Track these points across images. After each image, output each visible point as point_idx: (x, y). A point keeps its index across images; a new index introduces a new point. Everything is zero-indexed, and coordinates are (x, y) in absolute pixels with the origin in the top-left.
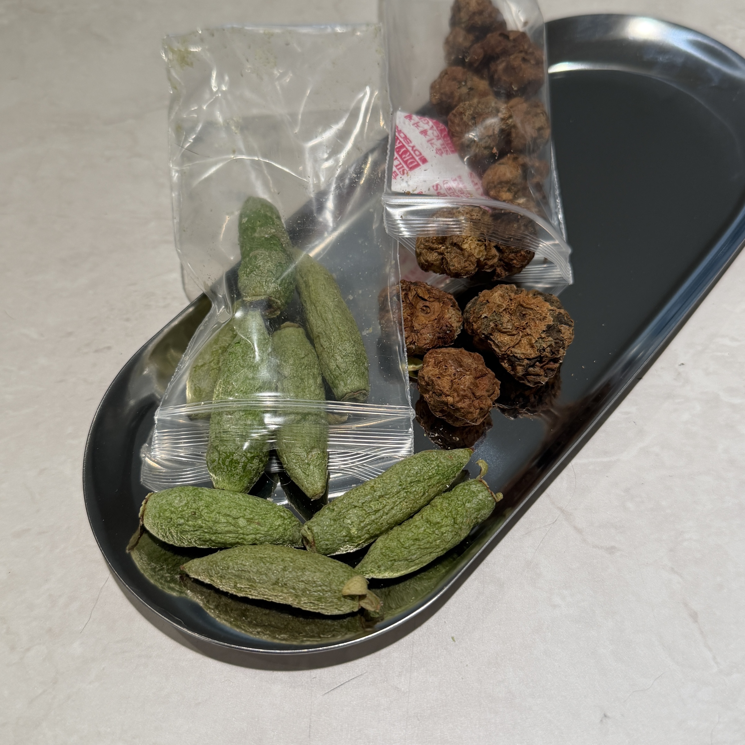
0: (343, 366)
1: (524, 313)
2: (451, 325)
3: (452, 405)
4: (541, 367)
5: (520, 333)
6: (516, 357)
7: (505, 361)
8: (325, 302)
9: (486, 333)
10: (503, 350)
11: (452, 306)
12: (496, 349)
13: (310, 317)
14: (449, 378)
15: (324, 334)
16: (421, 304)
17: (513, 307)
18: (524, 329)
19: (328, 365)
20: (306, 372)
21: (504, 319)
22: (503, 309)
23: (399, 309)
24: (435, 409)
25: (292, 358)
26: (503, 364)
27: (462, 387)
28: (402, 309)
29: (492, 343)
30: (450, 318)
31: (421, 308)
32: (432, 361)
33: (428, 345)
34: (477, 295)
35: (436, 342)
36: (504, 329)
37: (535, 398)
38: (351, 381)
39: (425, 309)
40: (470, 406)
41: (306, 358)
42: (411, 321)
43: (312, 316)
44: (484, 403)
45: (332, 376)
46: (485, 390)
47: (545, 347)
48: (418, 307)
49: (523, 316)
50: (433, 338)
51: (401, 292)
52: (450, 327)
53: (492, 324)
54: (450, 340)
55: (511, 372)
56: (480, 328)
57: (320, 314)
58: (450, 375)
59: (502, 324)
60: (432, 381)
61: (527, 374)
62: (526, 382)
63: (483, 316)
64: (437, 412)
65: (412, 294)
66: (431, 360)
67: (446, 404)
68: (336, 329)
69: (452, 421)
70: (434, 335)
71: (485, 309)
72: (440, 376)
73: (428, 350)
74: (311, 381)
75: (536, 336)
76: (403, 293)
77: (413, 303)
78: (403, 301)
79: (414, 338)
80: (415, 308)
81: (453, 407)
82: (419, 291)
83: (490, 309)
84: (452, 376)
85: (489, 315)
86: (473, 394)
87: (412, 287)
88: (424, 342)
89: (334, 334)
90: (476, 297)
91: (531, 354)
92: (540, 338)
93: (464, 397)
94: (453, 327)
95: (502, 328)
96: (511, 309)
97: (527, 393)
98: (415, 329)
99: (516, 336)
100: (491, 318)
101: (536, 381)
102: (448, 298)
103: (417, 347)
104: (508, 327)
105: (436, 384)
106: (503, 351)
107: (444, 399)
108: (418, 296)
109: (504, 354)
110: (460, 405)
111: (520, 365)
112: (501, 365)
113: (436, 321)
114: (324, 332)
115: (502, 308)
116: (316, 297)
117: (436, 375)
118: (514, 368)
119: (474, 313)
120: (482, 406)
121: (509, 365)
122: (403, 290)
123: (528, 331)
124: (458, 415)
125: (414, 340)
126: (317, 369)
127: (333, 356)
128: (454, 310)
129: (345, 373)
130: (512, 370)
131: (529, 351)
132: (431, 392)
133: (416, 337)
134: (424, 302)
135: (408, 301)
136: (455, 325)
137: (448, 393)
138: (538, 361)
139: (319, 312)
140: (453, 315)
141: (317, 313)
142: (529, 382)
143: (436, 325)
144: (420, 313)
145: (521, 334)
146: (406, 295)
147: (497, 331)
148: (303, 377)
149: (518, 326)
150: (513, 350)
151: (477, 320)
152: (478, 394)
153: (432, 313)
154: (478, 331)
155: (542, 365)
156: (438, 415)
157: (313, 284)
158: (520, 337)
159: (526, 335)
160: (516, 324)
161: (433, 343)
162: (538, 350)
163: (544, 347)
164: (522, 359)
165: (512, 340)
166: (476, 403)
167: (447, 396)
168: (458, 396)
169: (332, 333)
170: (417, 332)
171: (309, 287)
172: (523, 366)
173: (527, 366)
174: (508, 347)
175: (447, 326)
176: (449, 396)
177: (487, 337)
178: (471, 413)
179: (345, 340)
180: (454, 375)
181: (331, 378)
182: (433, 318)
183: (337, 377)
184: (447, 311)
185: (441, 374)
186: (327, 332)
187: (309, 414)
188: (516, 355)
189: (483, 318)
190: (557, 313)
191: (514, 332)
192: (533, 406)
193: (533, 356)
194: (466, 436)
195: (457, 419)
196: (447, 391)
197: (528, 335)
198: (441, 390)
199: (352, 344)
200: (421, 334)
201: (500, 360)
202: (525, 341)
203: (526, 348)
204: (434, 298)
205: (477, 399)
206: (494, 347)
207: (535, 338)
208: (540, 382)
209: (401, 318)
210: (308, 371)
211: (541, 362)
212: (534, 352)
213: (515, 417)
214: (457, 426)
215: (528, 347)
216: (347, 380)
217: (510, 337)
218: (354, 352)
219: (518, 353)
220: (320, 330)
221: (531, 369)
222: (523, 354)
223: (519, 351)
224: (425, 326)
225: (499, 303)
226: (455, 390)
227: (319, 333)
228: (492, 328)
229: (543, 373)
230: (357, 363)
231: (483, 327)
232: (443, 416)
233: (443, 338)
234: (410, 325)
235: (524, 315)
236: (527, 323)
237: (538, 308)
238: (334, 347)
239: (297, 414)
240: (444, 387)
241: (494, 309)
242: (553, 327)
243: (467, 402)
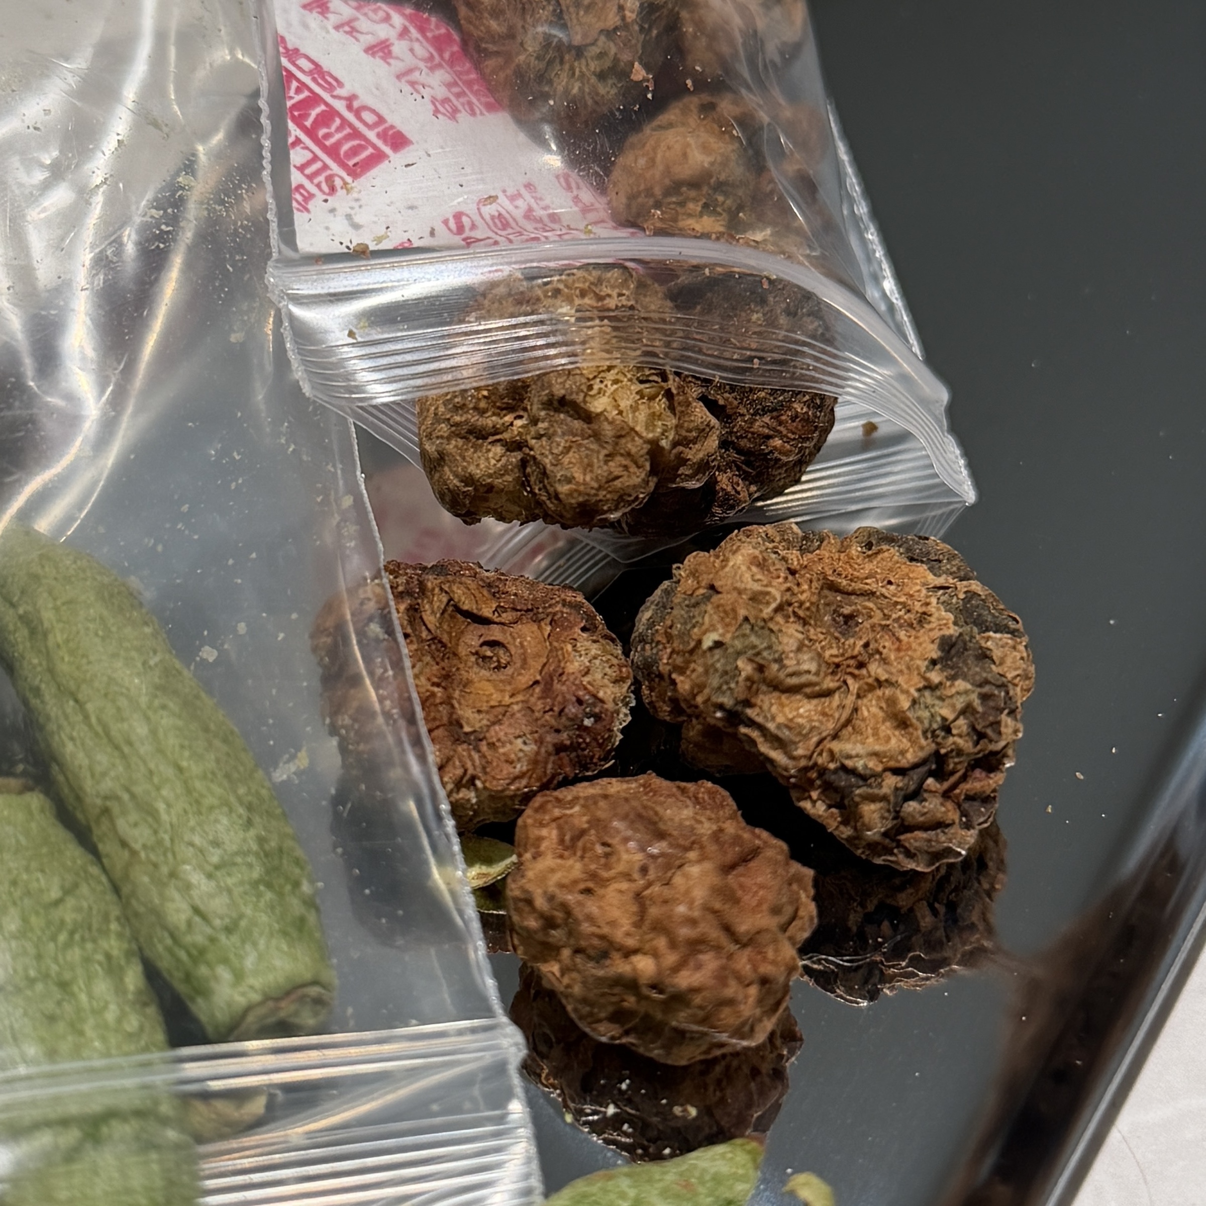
0: (218, 905)
1: (847, 610)
2: (595, 696)
3: (653, 987)
4: (946, 795)
5: (850, 681)
6: (853, 772)
7: (815, 795)
8: (111, 680)
9: (727, 700)
10: (800, 752)
11: (584, 629)
12: (777, 755)
13: (64, 746)
14: (624, 886)
15: (126, 797)
16: (472, 638)
17: (806, 594)
18: (861, 665)
19: (157, 914)
20: (75, 954)
21: (785, 640)
22: (774, 606)
23: (397, 665)
24: (591, 1014)
25: (13, 911)
26: (806, 805)
27: (681, 909)
28: (407, 663)
29: (755, 734)
30: (587, 673)
31: (477, 653)
32: (550, 834)
33: (524, 782)
34: (669, 576)
35: (550, 766)
36: (791, 675)
37: (935, 912)
38: (260, 957)
39: (489, 653)
40: (721, 978)
41: (71, 902)
42: (448, 701)
43: (72, 739)
44: (770, 954)
45: (183, 955)
46: (765, 907)
47: (951, 717)
48: (463, 651)
49: (846, 623)
50: (538, 753)
51: (392, 603)
52: (594, 705)
53: (746, 668)
54: (598, 753)
55: (842, 828)
56: (701, 687)
57: (99, 729)
58: (627, 876)
59: (779, 661)
60: (566, 909)
61: (903, 826)
62: (901, 857)
63: (707, 643)
64: (599, 1021)
65: (436, 605)
66: (544, 832)
67: (631, 985)
68: (170, 772)
69: (663, 1047)
70: (540, 742)
71: (710, 615)
72: (590, 885)
73: (527, 798)
74: (102, 987)
75: (910, 684)
76: (402, 607)
77: (445, 638)
78: (406, 636)
79: (469, 765)
80: (455, 654)
81: (661, 992)
82: (459, 592)
83: (728, 613)
84: (636, 876)
85: (729, 636)
86: (728, 929)
87: (431, 581)
88: (507, 770)
89: (164, 792)
90: (666, 584)
91: (903, 753)
92: (925, 688)
93: (696, 945)
94: (602, 701)
95: (782, 675)
96: (801, 604)
97: (903, 900)
98: (467, 729)
99: (837, 696)
100: (738, 644)
101: (936, 847)
102: (564, 603)
103: (486, 794)
104: (805, 667)
105: (580, 917)
106: (801, 757)
107: (620, 967)
108: (457, 609)
109: (806, 769)
110: (685, 980)
111: (873, 799)
112: (801, 811)
113: (538, 689)
114: (128, 790)
115: (768, 603)
116: (78, 668)
117: (575, 882)
118: (850, 814)
119: (669, 637)
120: (766, 969)
121: (830, 807)
122: (399, 596)
123: (875, 669)
124: (681, 1019)
125: (471, 771)
126: (120, 936)
127: (173, 875)
128: (594, 641)
129: (229, 930)
130: (845, 822)
131: (893, 741)
132: (566, 953)
133: (476, 756)
134: (482, 629)
135: (424, 634)
136: (609, 692)
137: (631, 942)
138: (931, 774)
139: (93, 720)
140: (595, 658)
141: (90, 726)
142: (909, 854)
143: (539, 705)
144: (476, 669)
145: (853, 685)
146: (414, 612)
147: (764, 688)
148: (67, 976)
149: (837, 660)
150: (836, 746)
151: (688, 662)
152: (744, 927)
153: (518, 665)
154: (700, 699)
155: (946, 785)
156: (605, 1033)
157: (59, 621)
158: (851, 698)
159: (871, 688)
160: (827, 654)
161: (539, 771)
162: (925, 733)
163: (944, 719)
164: (875, 775)
165: (824, 714)
166: (743, 962)
167: (628, 953)
168: (673, 945)
169: (158, 789)
170: (475, 739)
171: (45, 635)
172: (884, 798)
173: (896, 796)
174: (815, 739)
175: (580, 702)
176: (635, 951)
177: (735, 717)
178: (730, 1002)
179: (211, 808)
180: (644, 870)
181: (178, 960)
182: (525, 679)
183: (202, 951)
184: (569, 647)
185: (593, 876)
186: (138, 790)
187: (111, 1115)
188: (849, 763)
189: (711, 649)
190: (962, 596)
191: (829, 683)
193: (911, 757)
194: (718, 1094)
195: (681, 1036)
196: (628, 934)
197: (879, 683)
198: (602, 937)
199: (240, 816)
200: (491, 745)
201: (794, 794)
202: (874, 710)
203: (882, 734)
204: (515, 609)
205: (744, 946)
206: (764, 748)
207: (907, 692)
208: (949, 852)
209: (409, 699)
210: (83, 949)
211: (940, 774)
212: (913, 742)
213: (873, 995)
214: (683, 1063)
215: (886, 729)
216: (241, 958)
217: (815, 702)
218: (255, 847)
219: (857, 756)
220: (107, 785)
221: (912, 806)
222: (875, 754)
223: (859, 749)
224: (500, 714)
225: (757, 587)
226: (659, 927)
227: (106, 798)
228: (748, 679)
229: (953, 815)
230: (269, 886)
231: (715, 681)
232: (627, 1033)
233: (573, 747)
234: (445, 720)
235: (849, 618)
236: (866, 645)
237: (892, 588)
238: (172, 840)
239: (64, 1122)
240: (613, 923)
241: (742, 612)
242: (960, 644)
243: (710, 962)
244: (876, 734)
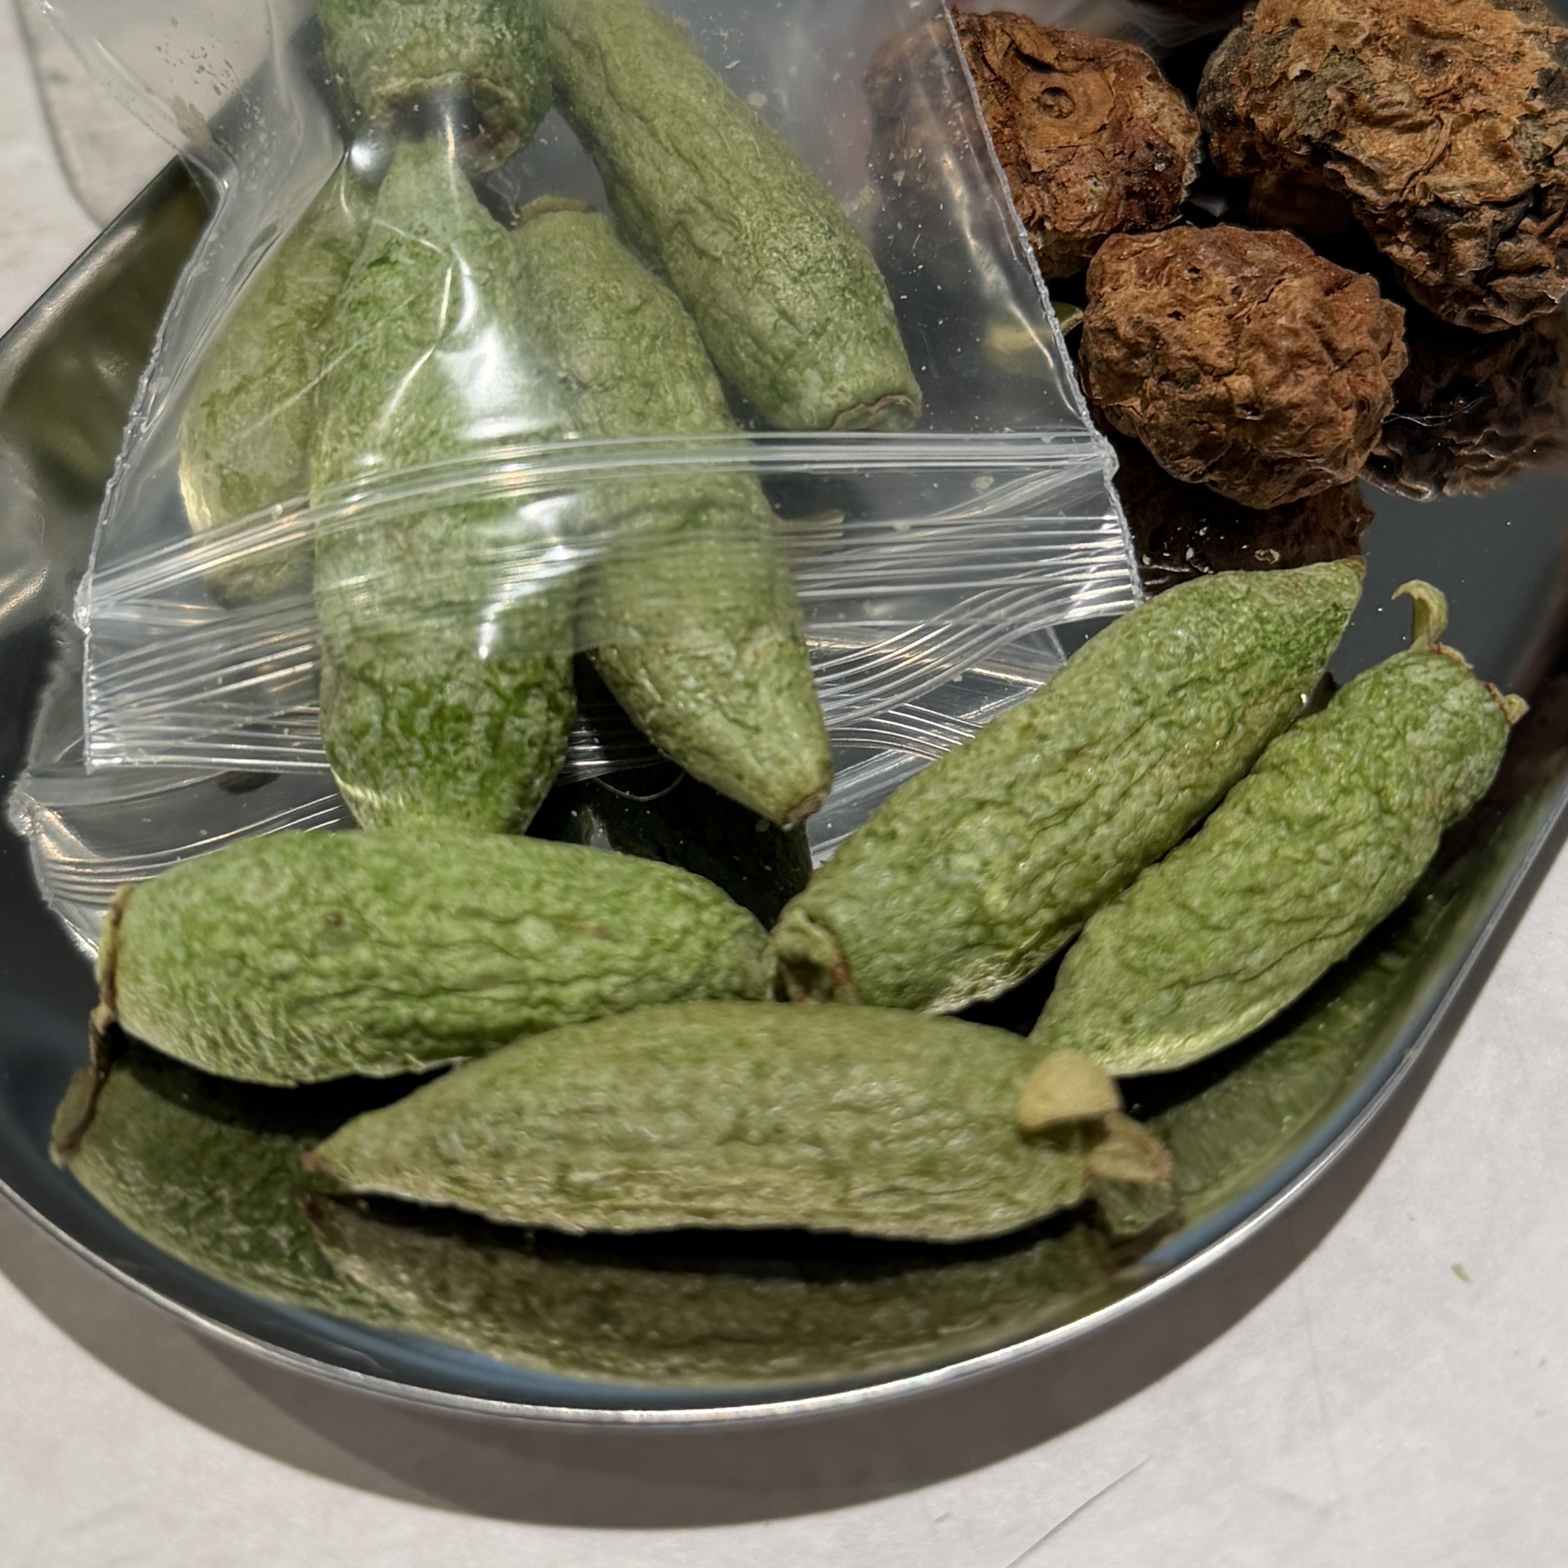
0: (804, 308)
1: (1434, 50)
2: (1167, 142)
3: (1246, 407)
4: (1543, 237)
5: (1443, 115)
6: (1448, 206)
7: (1403, 237)
8: (676, 99)
9: (1315, 132)
10: (1391, 186)
11: (1150, 78)
12: (1368, 192)
13: (632, 162)
14: (1215, 309)
15: (701, 208)
16: (1034, 84)
17: (1395, 29)
18: (1456, 99)
19: (743, 322)
20: (658, 358)
21: (1375, 70)
22: (1363, 37)
23: (964, 96)
24: (1174, 448)
25: (593, 314)
26: (1394, 250)
27: (1282, 321)
28: (975, 95)
29: (1343, 169)
30: (1156, 119)
31: (1038, 100)
32: (1129, 269)
33: (1095, 224)
34: (1240, 22)
35: (1121, 210)
36: (1382, 106)
38: (849, 361)
39: (1050, 102)
40: (1324, 392)
41: (648, 311)
42: (1015, 138)
43: (640, 154)
44: (1370, 377)
45: (769, 360)
46: (1364, 329)
47: (1555, 146)
48: (1024, 97)
49: (1433, 64)
50: (1109, 194)
51: (957, 38)
52: (1165, 149)
53: (1337, 98)
54: (1167, 205)
55: (1430, 274)
56: (1285, 121)
57: (668, 144)
58: (1219, 299)
59: (1371, 90)
60: (1153, 333)
61: (1496, 269)
62: (1491, 306)
63: (1294, 72)
64: (1183, 456)
65: (999, 46)
66: (1123, 266)
67: (1223, 407)
68: (747, 182)
69: (1249, 482)
70: (1112, 182)
71: (1295, 46)
72: (1179, 309)
73: (1095, 243)
74: (686, 391)
75: (1514, 112)
76: (966, 43)
77: (1008, 80)
78: (973, 72)
79: (1038, 206)
80: (1018, 99)
81: (1256, 413)
82: (1020, 37)
83: (1313, 44)
84: (1228, 298)
85: (1317, 66)
86: (1328, 345)
87: (991, 24)
88: (1078, 210)
89: (743, 201)
90: (1237, 31)
91: (1502, 185)
92: (1526, 117)
93: (1297, 358)
94: (1174, 147)
95: (1373, 105)
96: (1391, 37)
97: (1482, 370)
98: (1035, 169)
99: (1429, 129)
100: (1328, 73)
101: (1531, 294)
102: (1127, 52)
103: (1054, 237)
104: (1398, 98)
105: (1170, 340)
106: (1392, 191)
107: (1211, 388)
108: (1019, 54)
109: (1396, 206)
110: (1284, 394)
111: (1468, 234)
112: (1387, 255)
113: (1105, 135)
114: (703, 201)
115: (1356, 36)
116: (641, 88)
117: (1162, 307)
118: (1442, 255)
119: (1246, 77)
120: (1364, 390)
121: (1417, 250)
122: (962, 33)
123: (1470, 102)
124: (1274, 443)
125: (1039, 213)
126: (696, 349)
127: (758, 279)
128: (1161, 91)
129: (817, 334)
130: (1434, 267)
131: (1492, 174)
132: (1151, 383)
133: (1046, 196)
134: (1042, 76)
135: (987, 74)
136: (1178, 139)
137: (1223, 363)
138: (1527, 212)
139: (662, 136)
140: (1163, 105)
141: (660, 142)
142: (1501, 302)
143: (1110, 147)
144: (1038, 115)
145: (1448, 118)
146: (977, 50)
147: (1352, 122)
148: (653, 378)
149: (1429, 95)
150: (1430, 180)
151: (1268, 100)
152: (1345, 344)
153: (1082, 113)
154: (1283, 134)
155: (1544, 225)
156: (1188, 469)
157: (616, 45)
158: (1446, 132)
159: (1467, 120)
160: (1418, 88)
161: (1110, 213)
162: (1526, 164)
163: (1547, 148)
164: (1472, 208)
165: (1417, 149)
166: (1342, 382)
167: (1219, 375)
168: (1272, 359)
169: (736, 198)
170: (1043, 179)
171: (603, 57)
172: (1482, 232)
173: (1494, 231)
174: (1407, 174)
175: (1150, 146)
176: (1230, 373)
177: (1321, 152)
178: (1331, 422)
179: (793, 217)
180: (1236, 292)
181: (764, 366)
182: (1092, 123)
183: (790, 355)
184: (1136, 94)
185: (1182, 300)
186: (715, 199)
187: (706, 504)
188: (1445, 196)
189: (1297, 78)
190: (1554, 40)
191: (1422, 116)
192: (1510, 421)
193: (1509, 191)
194: (1296, 549)
195: (1271, 467)
196: (1220, 355)
197: (1477, 114)
198: (1194, 359)
199: (822, 225)
200: (1062, 185)
201: (1378, 240)
202: (1471, 143)
203: (1478, 168)
204: (1076, 59)
205: (1343, 367)
206: (1352, 184)
207: (1508, 120)
208: (1543, 300)
209: (980, 132)
210: (665, 354)
211: (1538, 213)
212: (1513, 174)
214: (1267, 505)
215: (1484, 161)
216: (831, 361)
217: (1406, 136)
218: (838, 255)
219: (1454, 188)
220: (679, 197)
221: (1508, 246)
222: (1473, 186)
223: (1455, 180)
224: (1069, 154)
225: (1344, 19)
226: (1259, 342)
227: (680, 212)
228: (1338, 108)
229: (1550, 259)
230: (854, 293)
231: (1301, 112)
232: (1210, 470)
233: (1143, 195)
234: (1013, 158)
235: (1439, 57)
236: (1460, 79)
237: (1481, 32)
238: (754, 245)
239: (664, 507)
240: (1205, 345)
241: (1331, 42)
242: (1558, 81)
243: (1311, 377)
244: (1472, 166)
